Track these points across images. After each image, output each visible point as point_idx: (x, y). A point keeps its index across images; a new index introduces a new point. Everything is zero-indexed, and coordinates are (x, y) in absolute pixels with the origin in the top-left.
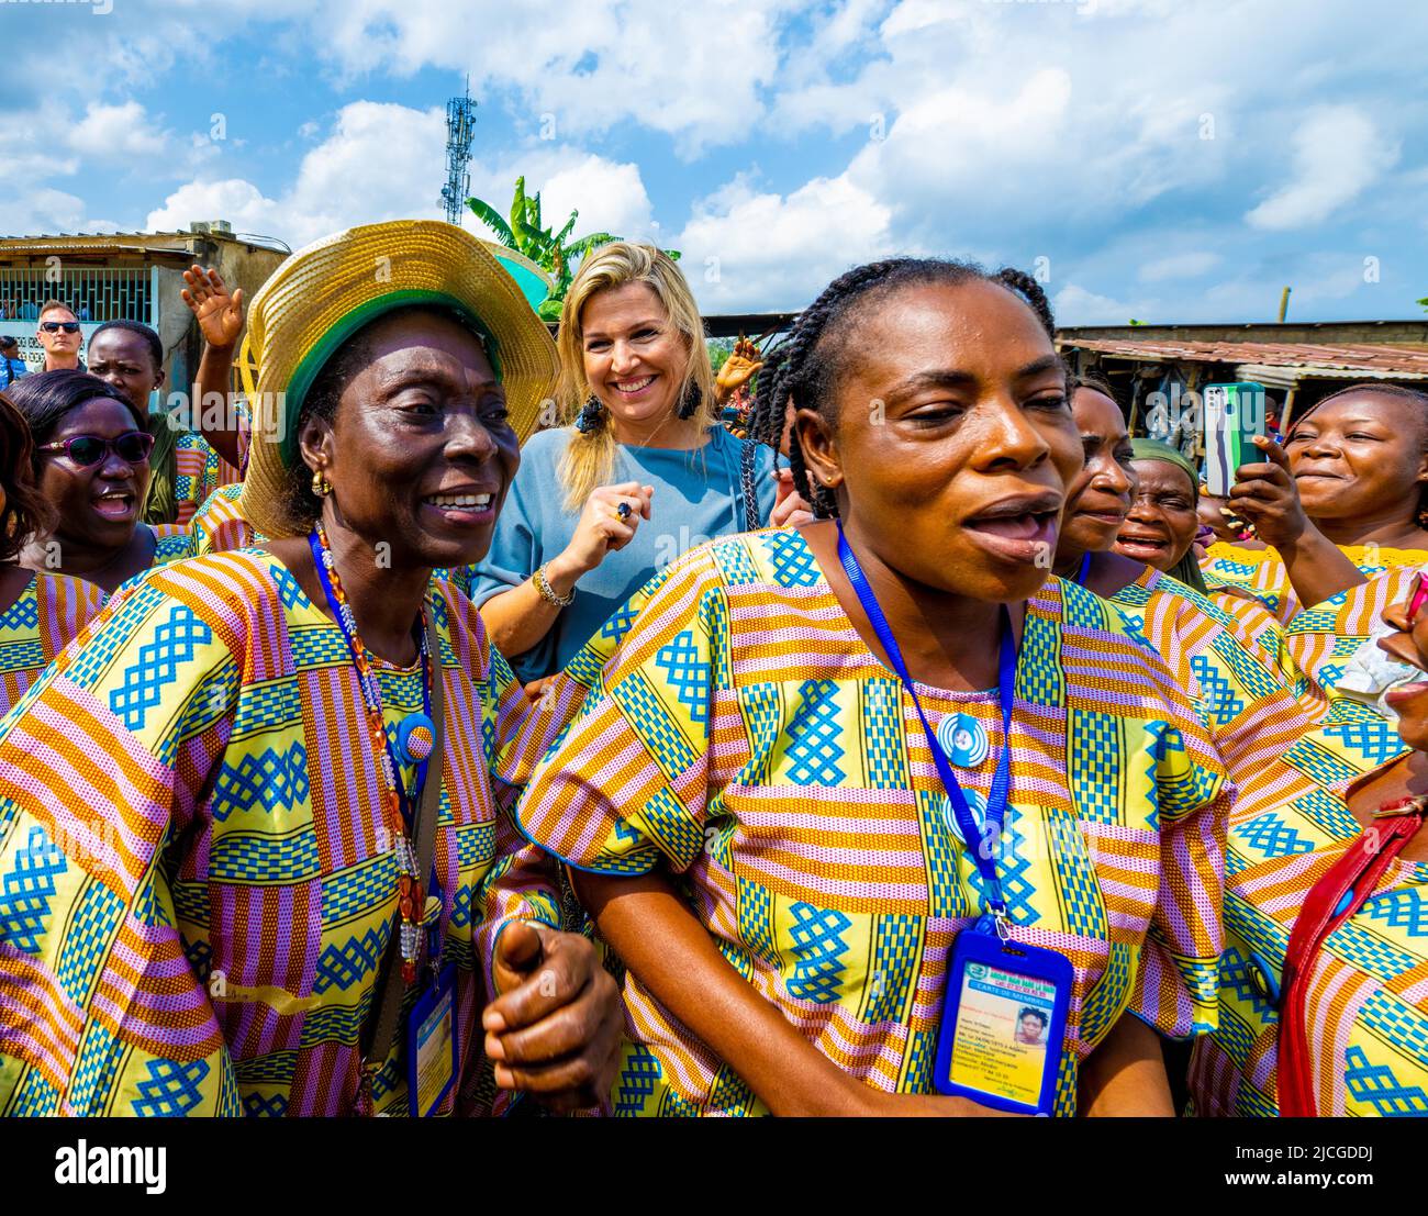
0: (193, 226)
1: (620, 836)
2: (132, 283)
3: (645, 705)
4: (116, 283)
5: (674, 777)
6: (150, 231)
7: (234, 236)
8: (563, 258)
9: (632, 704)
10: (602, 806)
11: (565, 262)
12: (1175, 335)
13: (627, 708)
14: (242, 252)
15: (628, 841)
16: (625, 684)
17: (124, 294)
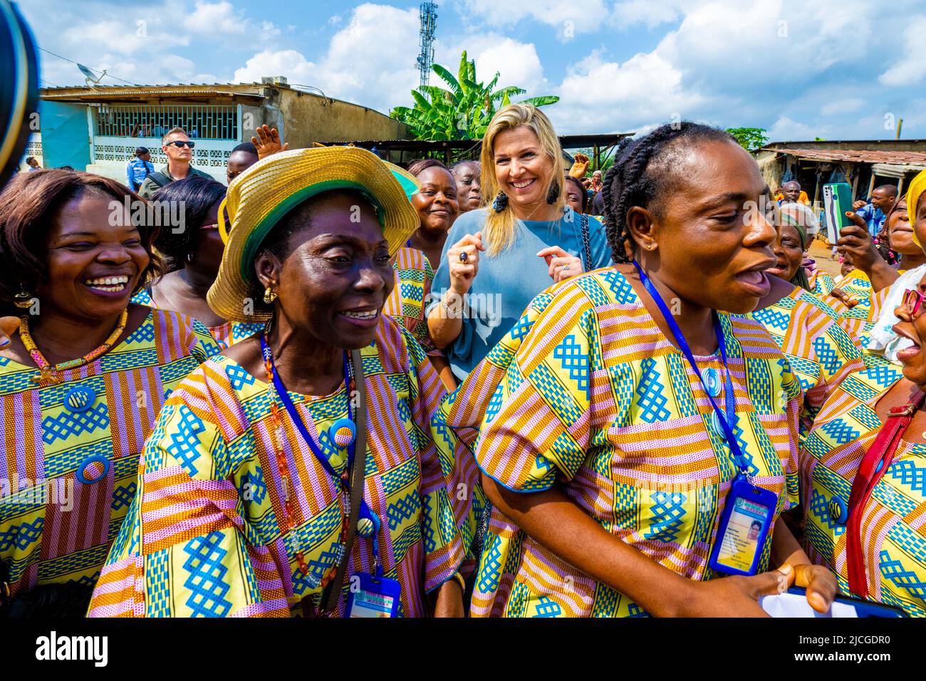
0: (264, 80)
1: (539, 466)
2: (225, 115)
3: (549, 383)
4: (215, 115)
5: (570, 425)
6: (236, 82)
7: (289, 86)
8: (490, 100)
9: (541, 383)
10: (527, 448)
11: (491, 103)
12: (839, 146)
13: (538, 386)
14: (294, 96)
15: (544, 470)
16: (536, 371)
17: (220, 121)
